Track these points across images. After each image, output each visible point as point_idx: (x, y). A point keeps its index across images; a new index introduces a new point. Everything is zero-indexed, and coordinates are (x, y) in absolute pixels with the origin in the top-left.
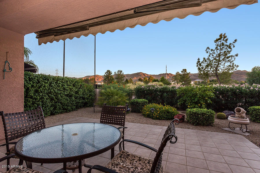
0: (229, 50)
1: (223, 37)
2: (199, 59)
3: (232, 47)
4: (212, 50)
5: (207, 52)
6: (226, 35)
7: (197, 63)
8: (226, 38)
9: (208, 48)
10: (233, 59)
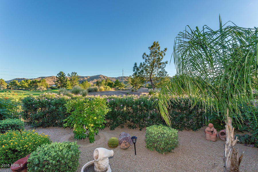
0: (161, 57)
1: (155, 45)
2: (136, 64)
3: (163, 54)
4: (147, 56)
5: (143, 58)
6: (159, 43)
7: (134, 68)
8: (158, 47)
9: (145, 54)
10: (164, 66)
